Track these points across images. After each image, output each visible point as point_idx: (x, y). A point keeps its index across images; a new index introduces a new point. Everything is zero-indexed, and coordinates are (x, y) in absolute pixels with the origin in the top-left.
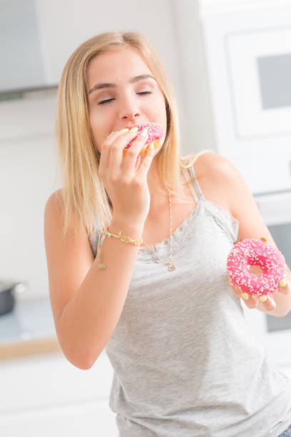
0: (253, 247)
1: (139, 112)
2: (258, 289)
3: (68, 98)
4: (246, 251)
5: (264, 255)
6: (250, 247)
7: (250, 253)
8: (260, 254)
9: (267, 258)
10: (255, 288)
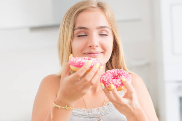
1: (98, 45)
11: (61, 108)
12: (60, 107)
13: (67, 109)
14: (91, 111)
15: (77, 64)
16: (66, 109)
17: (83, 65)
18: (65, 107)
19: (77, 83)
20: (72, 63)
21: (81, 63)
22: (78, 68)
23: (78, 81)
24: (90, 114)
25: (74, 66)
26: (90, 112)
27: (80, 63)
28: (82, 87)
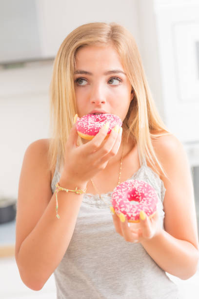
0: (144, 186)
1: (105, 101)
2: (121, 208)
3: (60, 70)
4: (138, 185)
5: (146, 195)
6: (142, 185)
7: (138, 188)
8: (143, 192)
9: (145, 197)
10: (119, 206)
11: (69, 191)
12: (67, 190)
13: (77, 193)
14: (100, 197)
15: (90, 130)
16: (75, 193)
17: (98, 132)
18: (74, 189)
19: (91, 157)
20: (82, 130)
21: (96, 129)
22: (92, 136)
23: (92, 153)
24: (99, 202)
25: (86, 133)
26: (99, 200)
27: (93, 130)
28: (99, 160)
